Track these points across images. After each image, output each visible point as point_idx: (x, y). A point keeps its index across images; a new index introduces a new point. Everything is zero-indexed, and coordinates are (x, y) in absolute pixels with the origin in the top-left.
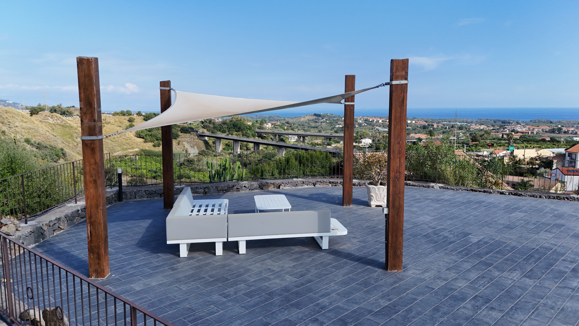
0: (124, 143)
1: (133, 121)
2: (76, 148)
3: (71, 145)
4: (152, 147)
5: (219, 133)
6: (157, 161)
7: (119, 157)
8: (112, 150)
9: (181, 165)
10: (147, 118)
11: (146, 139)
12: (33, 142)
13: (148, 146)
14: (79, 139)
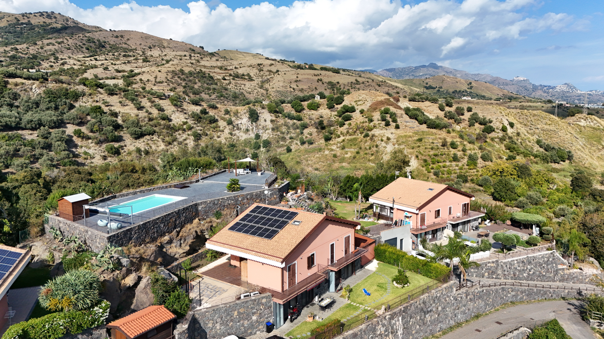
2: (600, 152)
3: (593, 148)
12: (542, 143)
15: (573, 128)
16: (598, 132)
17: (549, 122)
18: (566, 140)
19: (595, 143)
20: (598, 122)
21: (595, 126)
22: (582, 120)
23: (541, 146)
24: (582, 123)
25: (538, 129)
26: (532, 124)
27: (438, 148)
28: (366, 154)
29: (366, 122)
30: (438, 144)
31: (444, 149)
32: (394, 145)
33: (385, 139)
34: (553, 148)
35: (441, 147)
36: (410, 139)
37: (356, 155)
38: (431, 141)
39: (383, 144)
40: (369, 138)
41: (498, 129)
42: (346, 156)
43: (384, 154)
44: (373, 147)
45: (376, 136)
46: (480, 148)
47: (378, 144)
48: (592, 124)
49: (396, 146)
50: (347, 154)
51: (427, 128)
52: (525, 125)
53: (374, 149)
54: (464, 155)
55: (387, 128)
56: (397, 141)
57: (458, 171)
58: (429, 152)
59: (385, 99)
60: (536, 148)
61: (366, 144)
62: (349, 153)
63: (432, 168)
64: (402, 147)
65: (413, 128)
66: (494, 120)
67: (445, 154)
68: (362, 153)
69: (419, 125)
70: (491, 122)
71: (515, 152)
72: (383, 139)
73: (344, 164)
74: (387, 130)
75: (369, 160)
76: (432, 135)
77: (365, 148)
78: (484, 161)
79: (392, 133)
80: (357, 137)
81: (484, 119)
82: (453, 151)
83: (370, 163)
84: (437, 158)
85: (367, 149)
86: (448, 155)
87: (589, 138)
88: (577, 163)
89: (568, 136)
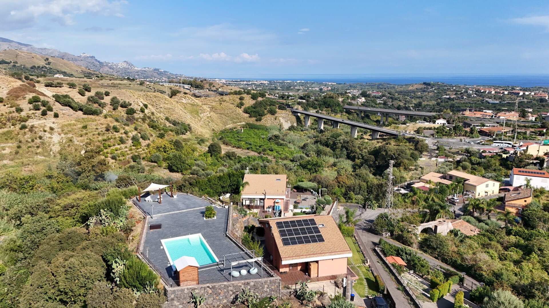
0: (234, 118)
1: (243, 99)
2: (200, 122)
3: (196, 120)
4: (255, 121)
5: (311, 109)
6: (256, 134)
7: (230, 129)
8: (225, 124)
9: (270, 139)
10: (254, 97)
11: (250, 115)
12: (170, 120)
13: (252, 120)
14: (202, 115)
15: (180, 105)
16: (195, 107)
17: (167, 102)
18: (181, 115)
19: (195, 115)
20: (193, 100)
21: (192, 103)
22: (183, 99)
23: (170, 122)
24: (184, 101)
25: (161, 108)
26: (157, 104)
27: (104, 134)
28: (30, 147)
29: (14, 112)
30: (102, 130)
31: (109, 133)
32: (60, 134)
33: (47, 129)
34: (178, 123)
35: (106, 132)
36: (75, 127)
37: (18, 149)
38: (95, 127)
39: (47, 135)
40: (27, 130)
41: (138, 111)
42: (4, 152)
43: (52, 145)
44: (36, 139)
45: (36, 127)
46: (136, 129)
47: (42, 135)
48: (189, 101)
49: (63, 135)
50: (4, 150)
51: (83, 114)
52: (152, 105)
53: (38, 141)
54: (128, 137)
55: (45, 117)
56: (63, 131)
57: (129, 152)
58: (98, 137)
59: (21, 85)
60: (168, 124)
61: (26, 137)
62: (7, 149)
63: (107, 153)
64: (70, 135)
65: (71, 115)
66: (133, 103)
67: (112, 138)
68: (24, 147)
69: (74, 112)
70: (131, 105)
71: (157, 129)
72: (45, 129)
73: (5, 162)
74: (46, 119)
75: (36, 154)
76: (93, 121)
77: (27, 141)
78: (145, 140)
79: (54, 123)
80: (9, 129)
81: (125, 102)
82: (117, 135)
83: (38, 156)
84: (107, 143)
85: (29, 142)
86: (115, 138)
87: (191, 112)
88: (194, 132)
89: (181, 112)
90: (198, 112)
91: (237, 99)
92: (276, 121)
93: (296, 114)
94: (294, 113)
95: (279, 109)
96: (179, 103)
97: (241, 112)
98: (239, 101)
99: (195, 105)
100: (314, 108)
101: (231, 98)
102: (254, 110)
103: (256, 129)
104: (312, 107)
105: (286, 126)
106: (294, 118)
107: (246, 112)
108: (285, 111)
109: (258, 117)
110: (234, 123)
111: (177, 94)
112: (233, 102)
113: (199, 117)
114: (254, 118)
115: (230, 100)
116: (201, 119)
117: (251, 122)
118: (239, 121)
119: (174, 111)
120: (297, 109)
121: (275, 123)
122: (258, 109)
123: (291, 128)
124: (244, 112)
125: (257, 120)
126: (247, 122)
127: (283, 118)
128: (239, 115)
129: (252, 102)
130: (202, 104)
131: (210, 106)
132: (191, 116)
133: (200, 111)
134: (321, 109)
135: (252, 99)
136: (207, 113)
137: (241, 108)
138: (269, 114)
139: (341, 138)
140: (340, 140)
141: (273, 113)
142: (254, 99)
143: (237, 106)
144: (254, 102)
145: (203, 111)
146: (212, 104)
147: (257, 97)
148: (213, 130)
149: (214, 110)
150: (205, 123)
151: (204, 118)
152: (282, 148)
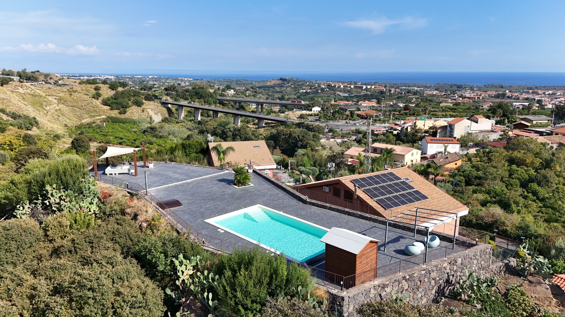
0: (91, 111)
1: (99, 90)
2: (47, 116)
3: (41, 113)
4: (118, 114)
5: (183, 100)
6: (123, 128)
7: (88, 124)
8: (80, 118)
9: (144, 132)
10: (113, 87)
11: (112, 107)
12: (8, 112)
13: (115, 113)
14: (48, 108)
15: (16, 95)
16: (37, 98)
18: (21, 107)
19: (39, 108)
21: (32, 93)
22: (19, 88)
23: (8, 115)
24: (21, 90)
34: (20, 116)
48: (28, 91)
60: (5, 117)
87: (33, 104)
88: (42, 128)
89: (19, 103)
90: (42, 104)
91: (91, 89)
92: (144, 113)
93: (166, 106)
94: (164, 104)
95: (146, 100)
96: (15, 93)
97: (99, 104)
98: (95, 92)
99: (36, 95)
100: (185, 99)
101: (84, 88)
102: (116, 101)
103: (121, 123)
104: (182, 98)
105: (157, 119)
106: (165, 110)
107: (105, 103)
108: (153, 102)
109: (122, 109)
110: (91, 116)
111: (10, 82)
112: (87, 93)
113: (45, 110)
114: (117, 111)
115: (82, 90)
116: (47, 112)
117: (113, 115)
118: (97, 114)
119: (10, 102)
120: (166, 100)
121: (143, 116)
122: (120, 100)
123: (164, 120)
124: (102, 104)
125: (120, 113)
126: (108, 115)
127: (152, 109)
128: (97, 108)
129: (112, 93)
130: (46, 95)
131: (57, 98)
132: (33, 109)
133: (45, 103)
134: (193, 100)
135: (110, 90)
136: (54, 106)
137: (98, 99)
138: (134, 106)
139: (229, 126)
140: (229, 129)
141: (139, 104)
142: (113, 90)
143: (93, 97)
144: (114, 92)
145: (50, 103)
146: (59, 95)
147: (117, 87)
148: (66, 125)
149: (62, 101)
150: (53, 117)
151: (52, 111)
152: (163, 140)
